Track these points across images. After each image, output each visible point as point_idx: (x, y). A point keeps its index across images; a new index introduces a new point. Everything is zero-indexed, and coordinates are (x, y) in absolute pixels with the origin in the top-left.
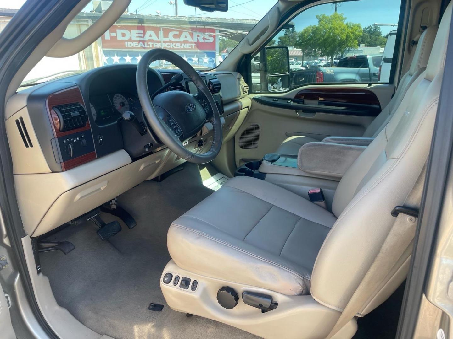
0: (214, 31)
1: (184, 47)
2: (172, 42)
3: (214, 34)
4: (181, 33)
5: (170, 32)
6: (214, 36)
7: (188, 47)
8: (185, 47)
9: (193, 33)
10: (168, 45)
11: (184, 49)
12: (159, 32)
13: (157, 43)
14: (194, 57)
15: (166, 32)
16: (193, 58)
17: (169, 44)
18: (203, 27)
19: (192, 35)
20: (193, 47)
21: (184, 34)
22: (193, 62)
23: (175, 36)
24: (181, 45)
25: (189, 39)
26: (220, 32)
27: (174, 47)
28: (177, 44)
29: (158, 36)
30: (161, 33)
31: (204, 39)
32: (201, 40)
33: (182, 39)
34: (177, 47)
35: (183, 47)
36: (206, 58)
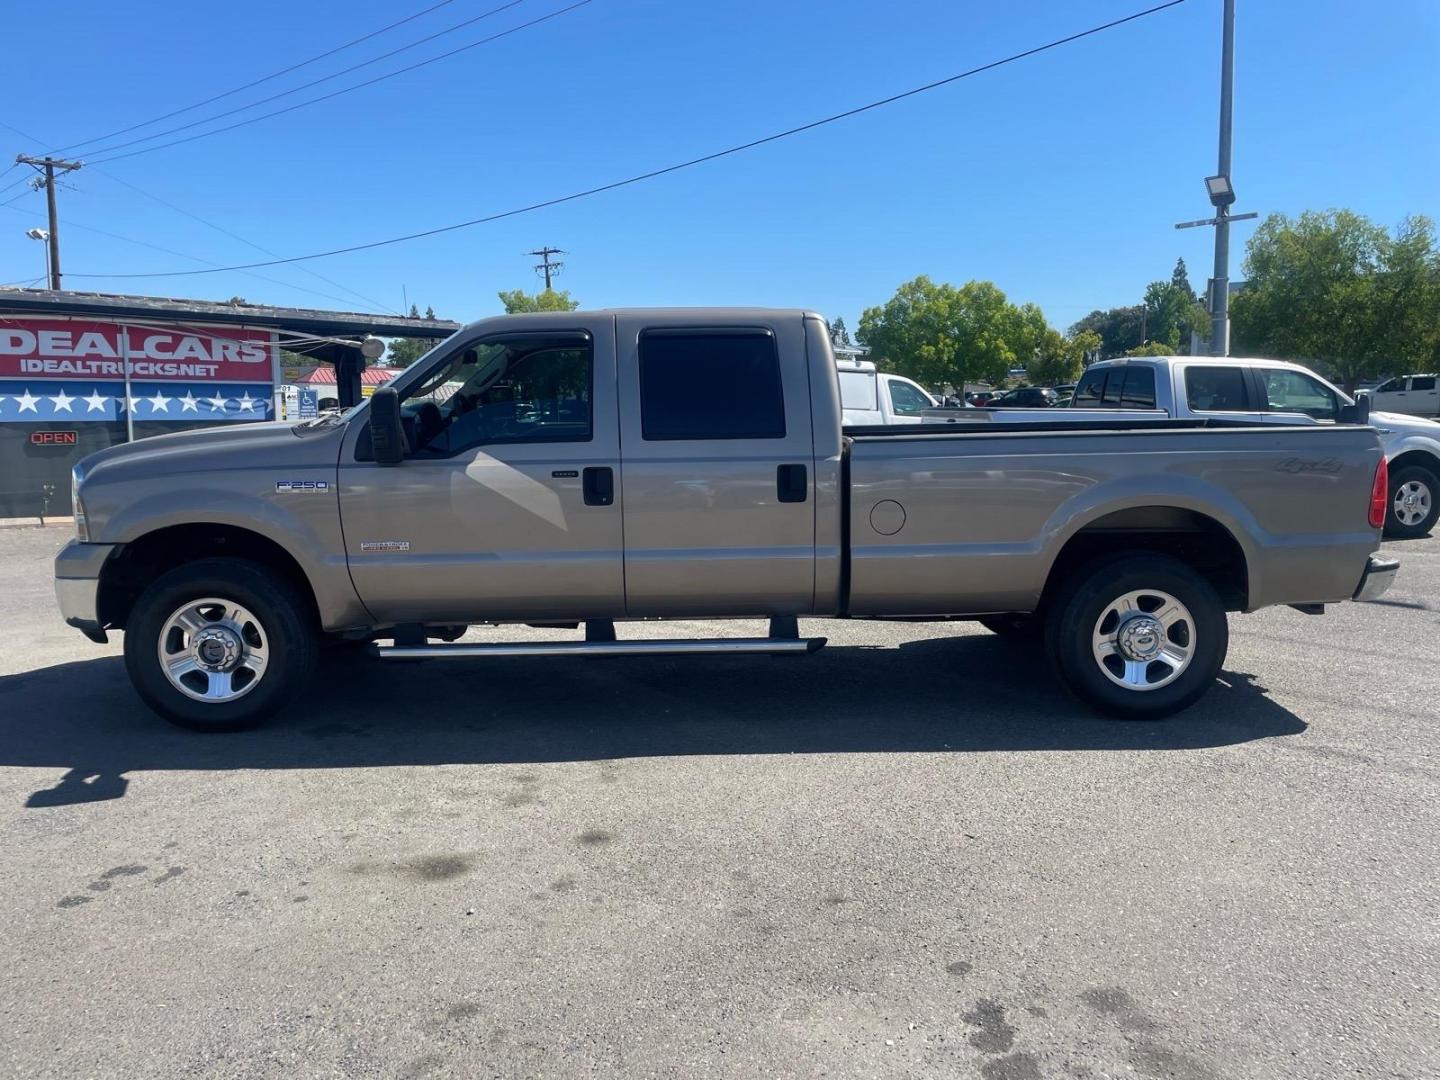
0: (266, 337)
1: (186, 373)
2: (156, 361)
3: (267, 343)
4: (177, 340)
5: (144, 339)
6: (267, 349)
7: (198, 374)
8: (191, 373)
9: (210, 341)
10: (142, 368)
11: (187, 376)
12: (119, 336)
13: (109, 363)
14: (214, 397)
15: (138, 338)
16: (212, 400)
17: (145, 365)
18: (240, 327)
19: (207, 345)
20: (212, 374)
21: (186, 343)
22: (214, 409)
23: (161, 347)
24: (178, 368)
25: (201, 353)
26: (280, 340)
27: (160, 372)
28: (167, 367)
29: (113, 344)
30: (123, 339)
31: (240, 354)
32: (233, 357)
33: (182, 352)
34: (166, 373)
35: (183, 373)
36: (246, 398)
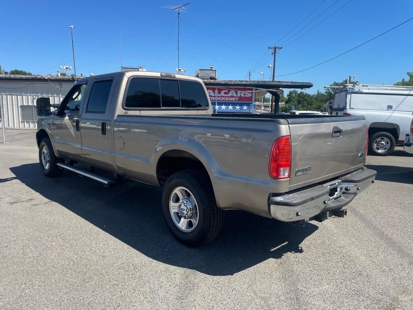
0: (252, 90)
1: (231, 100)
2: (223, 97)
3: (252, 91)
4: (229, 91)
5: (221, 91)
6: (252, 93)
7: (233, 100)
8: (232, 100)
9: (237, 92)
10: (220, 99)
11: (231, 101)
12: (215, 91)
13: (213, 97)
14: (237, 106)
15: (220, 91)
16: (236, 107)
17: (221, 98)
18: (244, 87)
20: (237, 100)
21: (231, 92)
22: (236, 109)
23: (225, 93)
24: (229, 98)
25: (235, 95)
26: (255, 90)
27: (224, 100)
28: (226, 98)
29: (214, 93)
30: (216, 91)
31: (245, 95)
32: (243, 95)
33: (230, 94)
34: (226, 100)
35: (230, 100)
36: (245, 106)
